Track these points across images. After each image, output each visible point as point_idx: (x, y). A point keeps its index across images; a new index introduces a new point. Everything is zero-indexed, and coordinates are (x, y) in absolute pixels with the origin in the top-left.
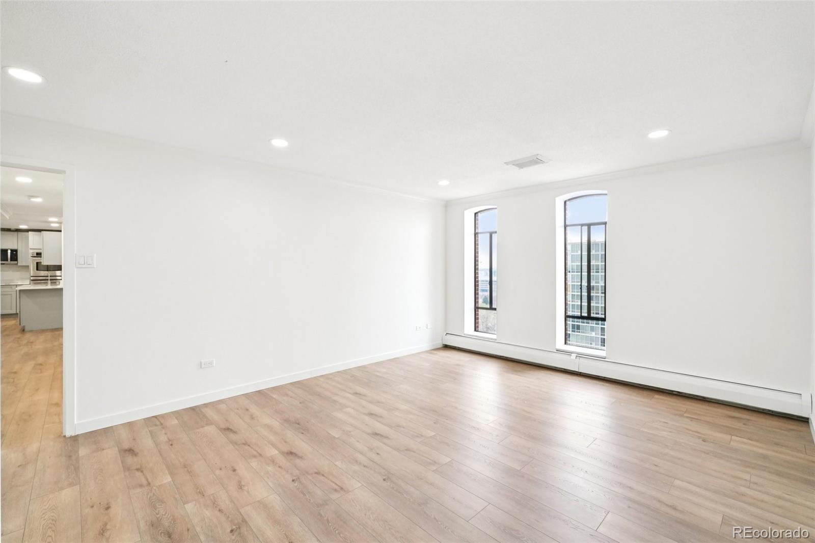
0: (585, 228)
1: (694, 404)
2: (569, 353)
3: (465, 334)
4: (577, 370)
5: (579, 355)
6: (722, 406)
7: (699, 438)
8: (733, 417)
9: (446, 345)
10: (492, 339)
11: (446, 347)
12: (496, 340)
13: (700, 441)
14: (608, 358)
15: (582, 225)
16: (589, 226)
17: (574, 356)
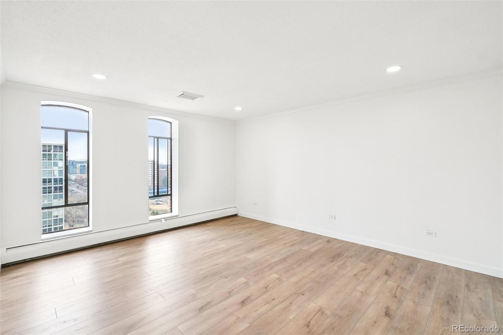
3: (43, 240)
4: (167, 229)
9: (3, 265)
14: (179, 216)
16: (158, 138)
17: (163, 221)
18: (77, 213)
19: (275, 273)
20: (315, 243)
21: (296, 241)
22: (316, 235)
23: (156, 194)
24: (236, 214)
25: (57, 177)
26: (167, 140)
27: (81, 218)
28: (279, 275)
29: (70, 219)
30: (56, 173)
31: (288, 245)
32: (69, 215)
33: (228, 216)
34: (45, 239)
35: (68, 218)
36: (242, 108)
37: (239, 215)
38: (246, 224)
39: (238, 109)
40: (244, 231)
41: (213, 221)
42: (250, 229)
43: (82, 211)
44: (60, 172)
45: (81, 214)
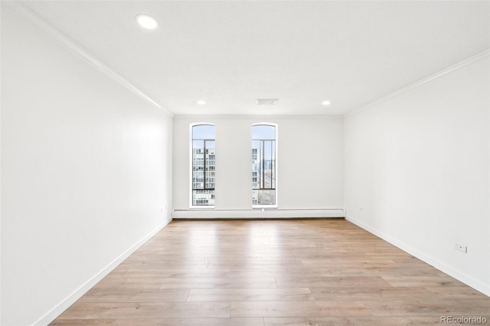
0: (262, 142)
1: (315, 221)
2: (260, 209)
3: (190, 209)
4: (266, 217)
5: (266, 209)
6: (323, 220)
7: (341, 234)
8: (332, 223)
9: (173, 219)
10: (212, 209)
11: (175, 220)
12: (214, 208)
13: (342, 235)
14: (278, 208)
15: (261, 140)
16: (264, 141)
17: (263, 210)
18: (266, 198)
19: (309, 288)
20: (412, 278)
21: (383, 266)
22: (432, 268)
23: (262, 187)
24: (344, 217)
25: (254, 171)
26: (271, 141)
27: (268, 202)
28: (311, 292)
29: (262, 201)
30: (253, 168)
31: (365, 266)
32: (261, 199)
33: (333, 218)
34: (192, 208)
35: (261, 200)
36: (331, 102)
37: (346, 219)
38: (343, 230)
39: (326, 103)
40: (332, 236)
41: (314, 219)
42: (343, 236)
43: (268, 196)
44: (256, 167)
45: (268, 199)
